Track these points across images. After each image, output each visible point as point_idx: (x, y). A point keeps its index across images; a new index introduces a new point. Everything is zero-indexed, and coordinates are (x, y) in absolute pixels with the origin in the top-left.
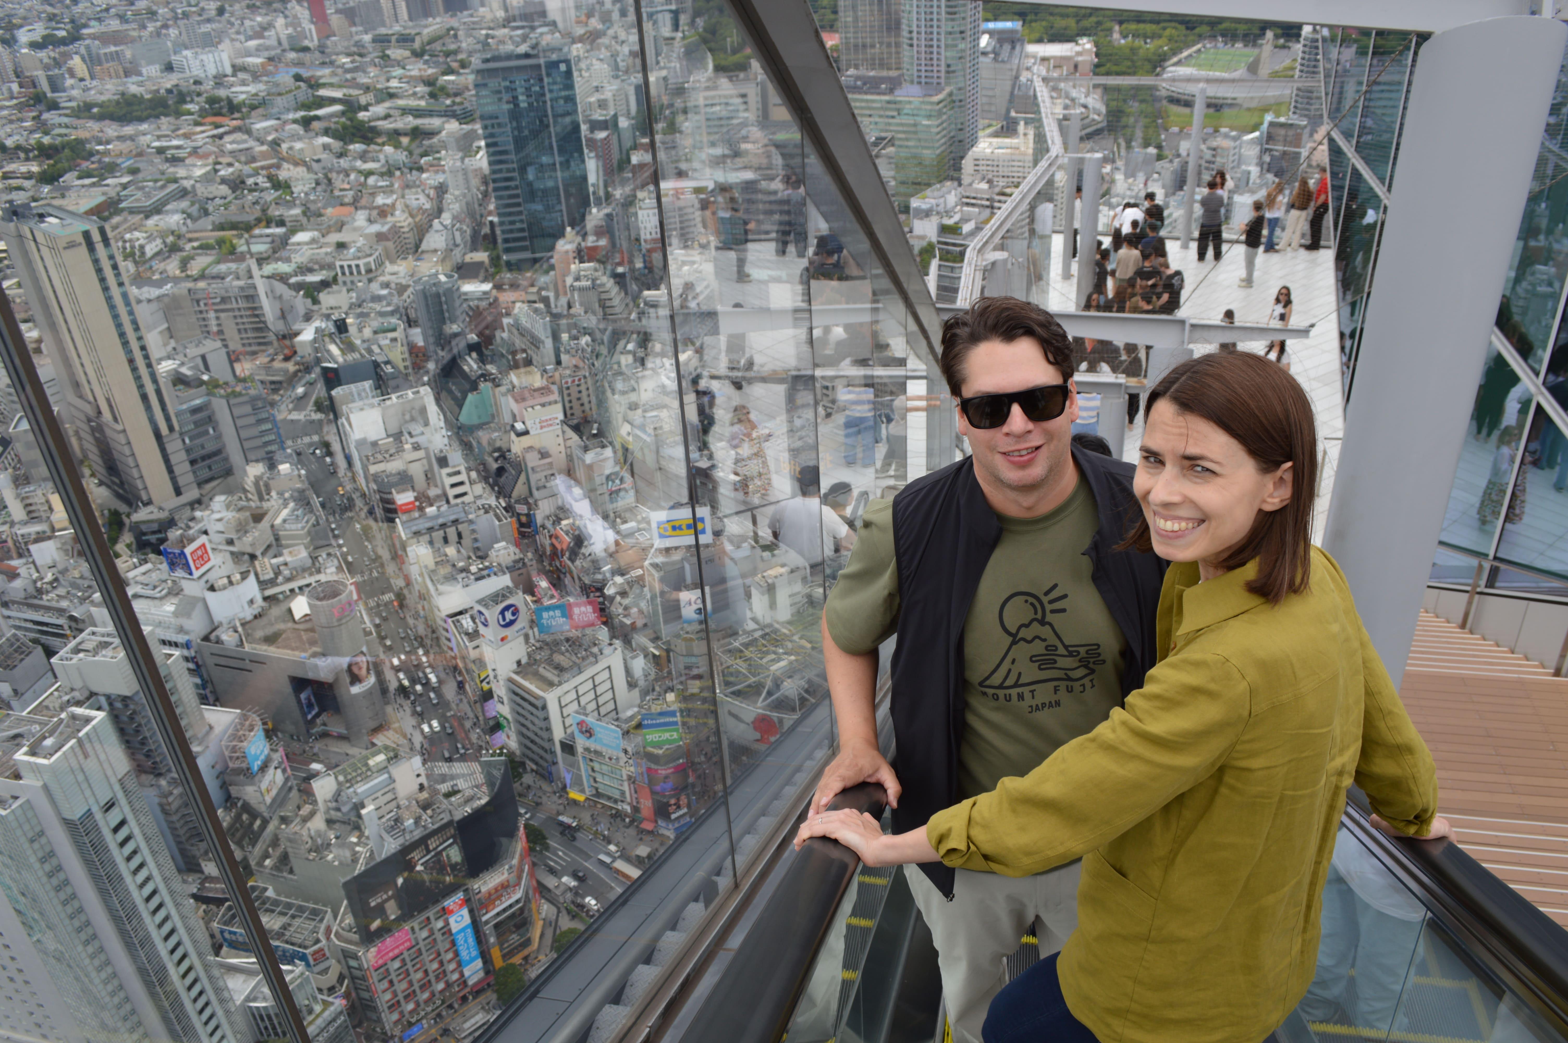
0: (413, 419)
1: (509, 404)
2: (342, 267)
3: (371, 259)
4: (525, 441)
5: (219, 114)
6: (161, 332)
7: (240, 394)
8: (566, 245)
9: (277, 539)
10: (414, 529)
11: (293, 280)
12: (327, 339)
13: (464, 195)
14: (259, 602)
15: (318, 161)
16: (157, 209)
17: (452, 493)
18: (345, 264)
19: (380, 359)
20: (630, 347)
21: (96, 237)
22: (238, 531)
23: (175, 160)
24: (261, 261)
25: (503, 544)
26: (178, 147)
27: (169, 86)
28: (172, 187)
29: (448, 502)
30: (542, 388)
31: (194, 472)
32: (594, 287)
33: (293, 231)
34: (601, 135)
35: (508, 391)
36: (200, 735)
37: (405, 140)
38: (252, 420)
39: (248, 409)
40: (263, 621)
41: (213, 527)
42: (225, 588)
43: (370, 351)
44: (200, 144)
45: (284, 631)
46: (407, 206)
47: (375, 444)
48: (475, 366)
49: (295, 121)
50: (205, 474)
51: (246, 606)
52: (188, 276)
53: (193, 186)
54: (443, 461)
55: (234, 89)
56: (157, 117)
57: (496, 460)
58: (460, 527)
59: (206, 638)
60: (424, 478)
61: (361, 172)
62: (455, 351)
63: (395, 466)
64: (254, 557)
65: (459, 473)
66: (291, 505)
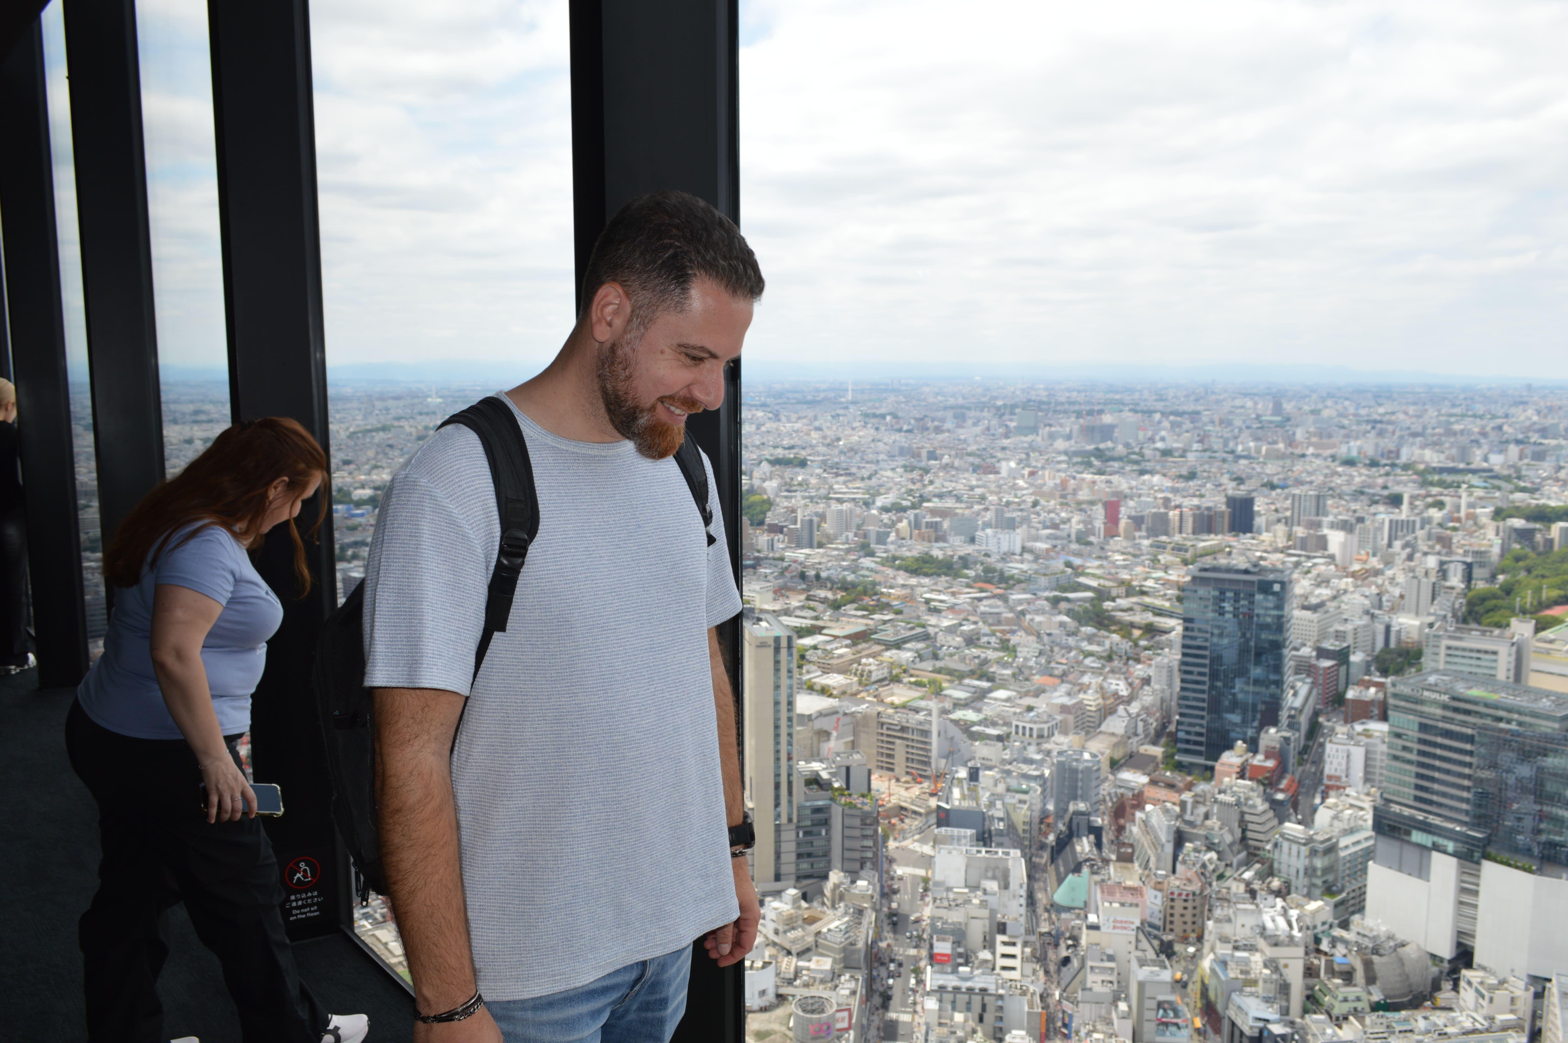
0: (994, 878)
1: (1096, 894)
2: (1017, 727)
3: (1045, 726)
4: (1092, 937)
5: (989, 581)
6: (845, 742)
7: (856, 808)
8: (1231, 759)
9: (816, 945)
10: (941, 982)
11: (975, 729)
12: (956, 784)
13: (1163, 691)
14: (771, 996)
15: (1049, 635)
16: (898, 645)
17: (1000, 962)
18: (1021, 724)
19: (996, 813)
20: (1248, 875)
21: (784, 643)
22: (785, 925)
23: (936, 611)
24: (958, 705)
25: (1023, 1033)
26: (941, 601)
27: (962, 553)
28: (919, 630)
29: (993, 969)
30: (1134, 889)
31: (797, 865)
32: (1238, 804)
33: (996, 688)
34: (1327, 663)
35: (1103, 881)
37: (1137, 633)
38: (858, 833)
39: (857, 822)
44: (960, 601)
45: (775, 1032)
46: (1102, 688)
47: (949, 889)
48: (1087, 848)
49: (1047, 599)
50: (805, 868)
51: (757, 995)
53: (936, 633)
54: (1002, 928)
55: (1011, 565)
56: (939, 575)
57: (1068, 947)
58: (987, 998)
60: (981, 938)
61: (1082, 651)
62: (1074, 828)
63: (955, 917)
64: (789, 953)
65: (1014, 944)
66: (846, 919)
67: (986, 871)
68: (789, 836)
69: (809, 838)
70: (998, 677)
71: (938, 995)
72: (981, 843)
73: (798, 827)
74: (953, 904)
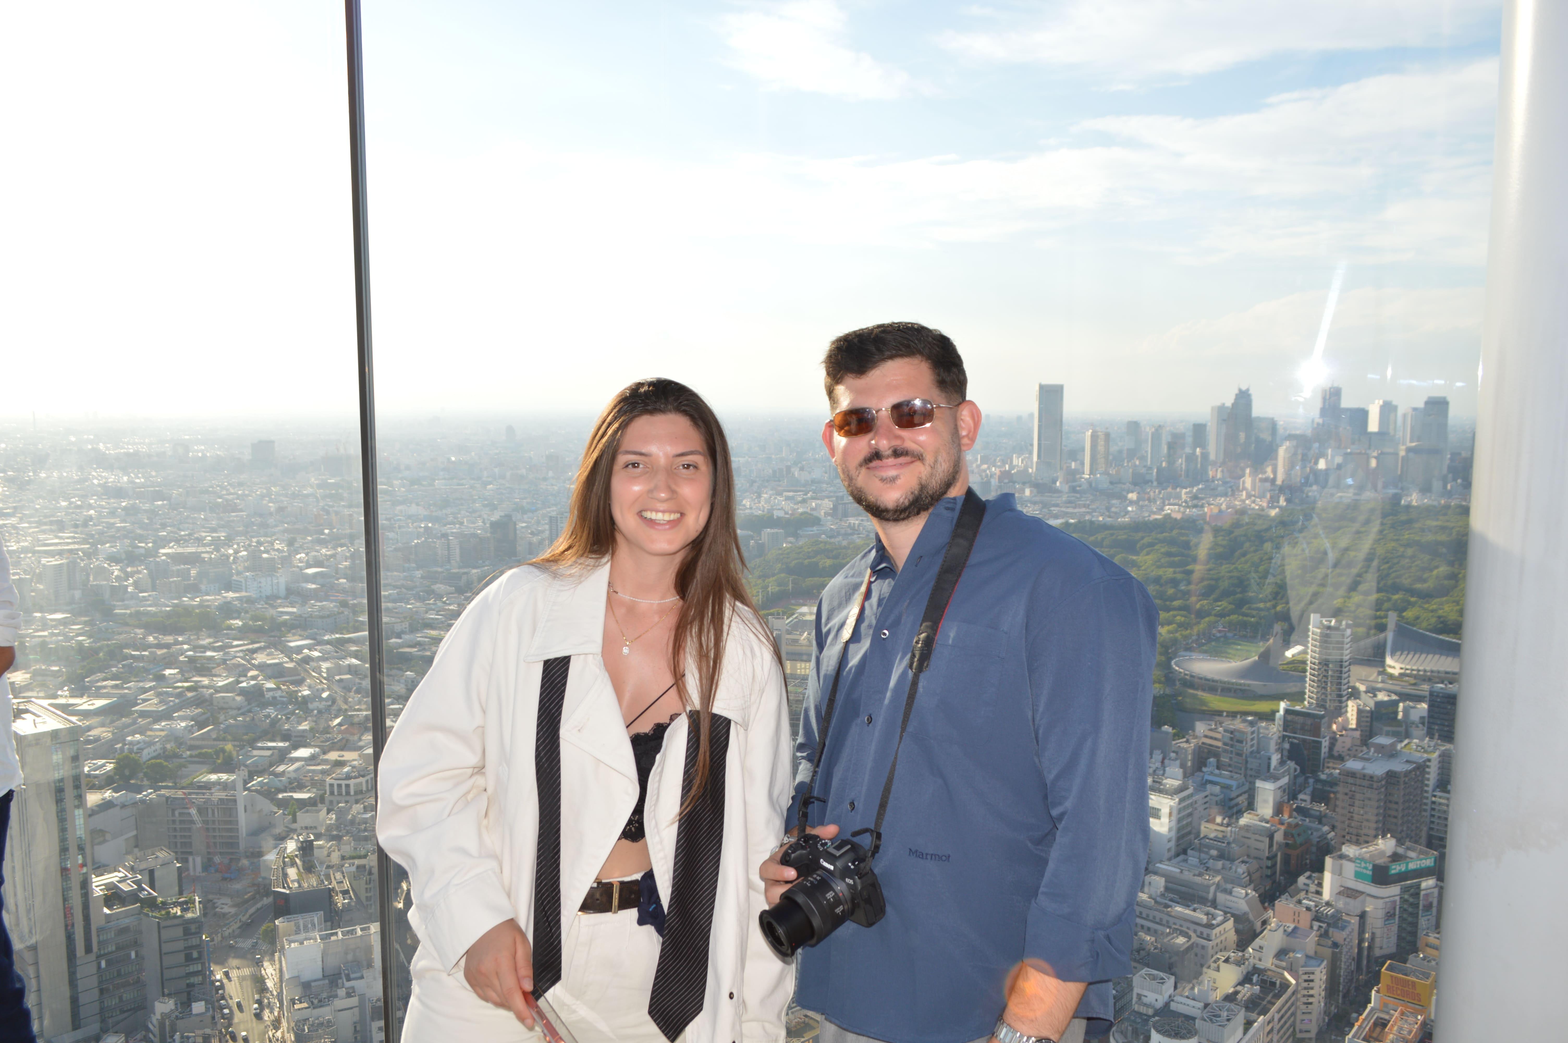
0: (355, 960)
3: (363, 780)
6: (128, 840)
11: (280, 796)
12: (287, 861)
16: (168, 715)
18: (336, 783)
24: (254, 773)
26: (210, 658)
27: (220, 602)
28: (190, 694)
31: (101, 1003)
39: (178, 933)
43: (330, 878)
44: (232, 656)
47: (307, 985)
53: (211, 696)
55: (279, 610)
56: (200, 629)
67: (345, 954)
68: (87, 969)
69: (115, 967)
70: (294, 734)
73: (99, 957)
74: (316, 1001)
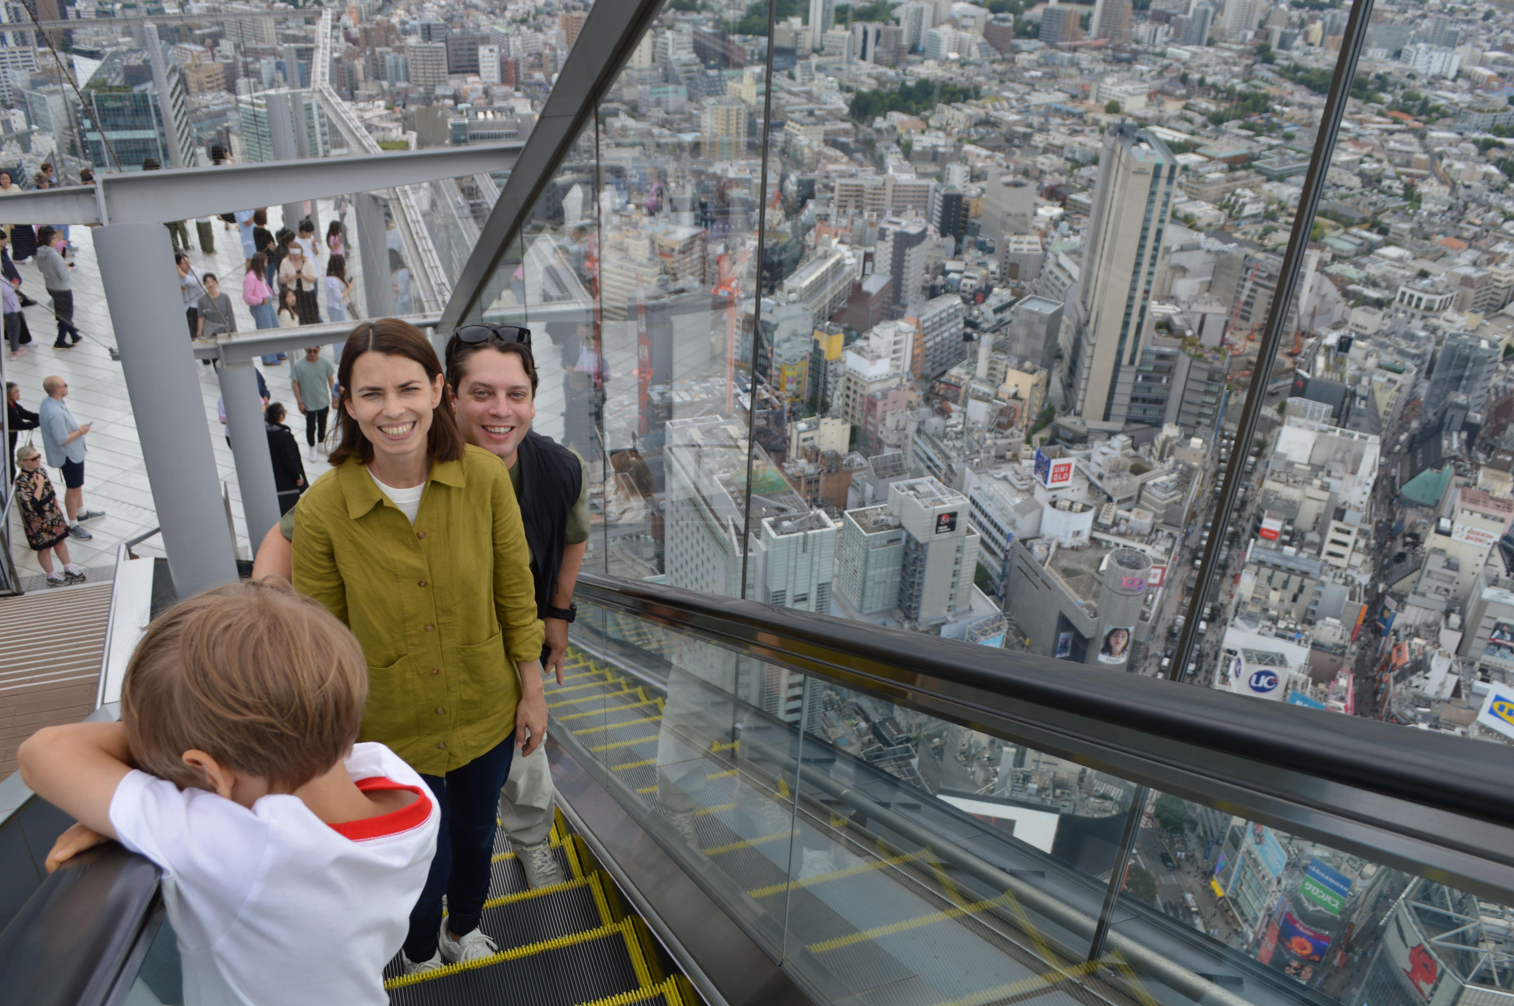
0: (1342, 461)
1: (1454, 497)
2: (1404, 294)
3: (1438, 298)
4: (1440, 542)
5: (1406, 111)
6: (1202, 283)
7: (1206, 361)
9: (1139, 497)
10: (1262, 557)
11: (1351, 287)
12: (1322, 350)
14: (1084, 538)
15: (1468, 187)
16: (1282, 177)
17: (1328, 547)
18: (1409, 292)
19: (1360, 391)
21: (1165, 171)
22: (1111, 471)
24: (1339, 257)
25: (1337, 622)
27: (1381, 72)
29: (1319, 553)
30: (1502, 501)
31: (1130, 408)
33: (1388, 244)
35: (1467, 485)
36: (958, 609)
38: (1202, 387)
39: (1204, 376)
40: (1076, 555)
41: (1097, 458)
42: (1063, 509)
43: (1357, 380)
44: (1367, 133)
45: (1084, 573)
47: (1290, 464)
48: (1455, 445)
49: (1475, 142)
50: (1137, 412)
51: (1070, 535)
52: (1262, 245)
54: (1340, 514)
55: (1439, 93)
57: (1405, 544)
58: (1306, 582)
59: (1024, 541)
60: (1312, 519)
61: (1504, 213)
62: (1447, 420)
63: (1292, 493)
64: (1110, 499)
65: (1349, 533)
66: (1174, 476)
67: (1336, 452)
68: (1127, 378)
69: (1148, 384)
70: (1392, 230)
71: (1255, 568)
72: (1335, 420)
73: (1138, 371)
74: (1291, 480)
